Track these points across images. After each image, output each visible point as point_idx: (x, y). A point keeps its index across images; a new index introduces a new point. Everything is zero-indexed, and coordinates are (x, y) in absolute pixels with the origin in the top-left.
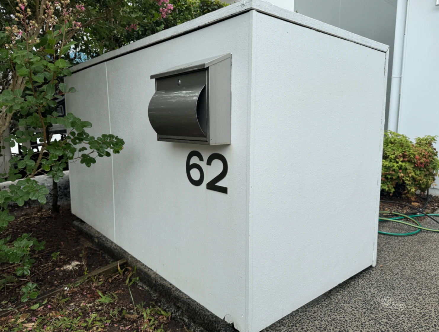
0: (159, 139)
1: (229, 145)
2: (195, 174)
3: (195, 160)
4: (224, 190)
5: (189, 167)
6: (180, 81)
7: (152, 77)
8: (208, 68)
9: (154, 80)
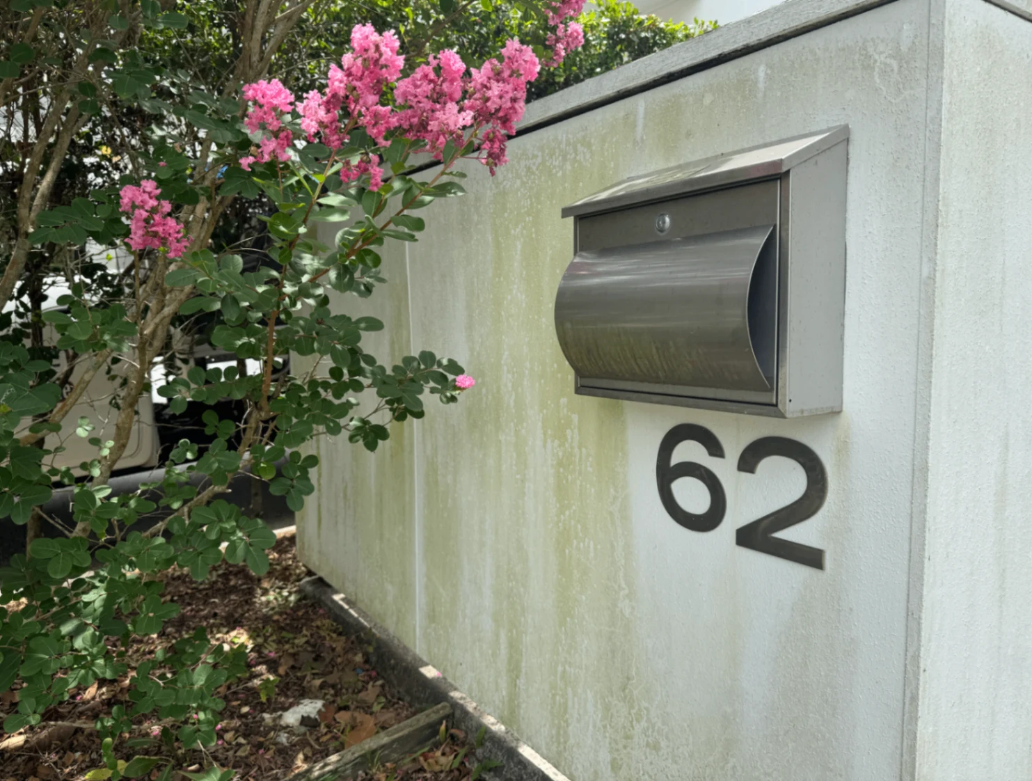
0: (580, 389)
1: (839, 412)
2: (691, 495)
3: (688, 451)
4: (811, 558)
5: (667, 474)
6: (667, 219)
7: (566, 212)
8: (788, 172)
9: (571, 220)
